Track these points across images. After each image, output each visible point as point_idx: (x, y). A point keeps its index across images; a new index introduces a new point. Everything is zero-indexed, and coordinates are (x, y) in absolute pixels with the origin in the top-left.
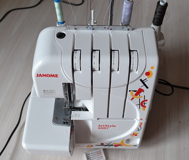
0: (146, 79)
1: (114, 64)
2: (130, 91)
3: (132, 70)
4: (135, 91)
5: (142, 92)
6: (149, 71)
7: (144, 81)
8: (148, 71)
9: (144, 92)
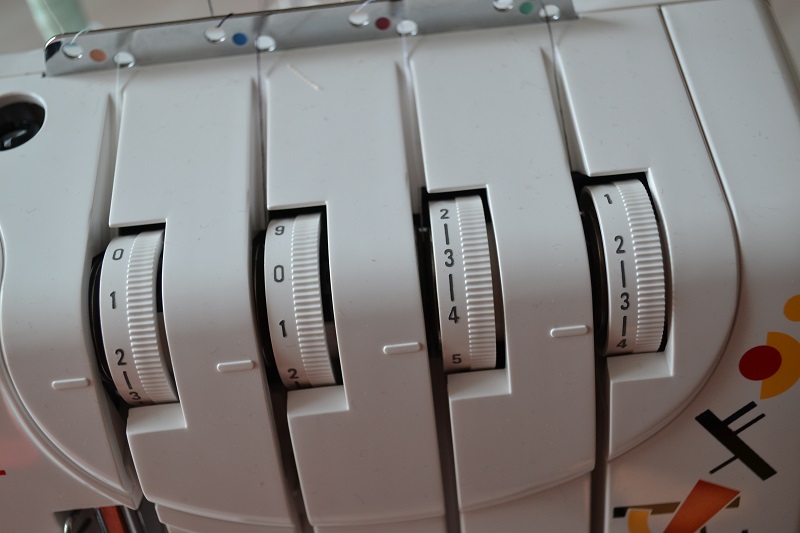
0: (752, 405)
1: (456, 319)
2: (619, 512)
3: (623, 343)
4: (659, 509)
5: (724, 509)
6: (771, 335)
7: (734, 426)
8: (763, 342)
9: (736, 504)
